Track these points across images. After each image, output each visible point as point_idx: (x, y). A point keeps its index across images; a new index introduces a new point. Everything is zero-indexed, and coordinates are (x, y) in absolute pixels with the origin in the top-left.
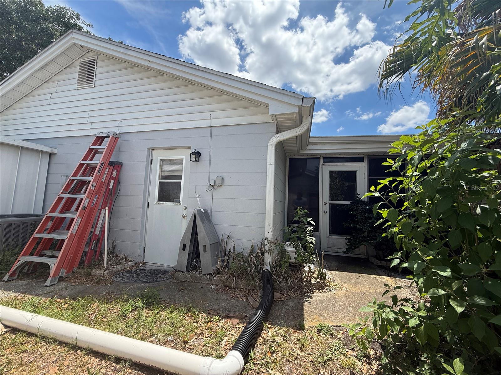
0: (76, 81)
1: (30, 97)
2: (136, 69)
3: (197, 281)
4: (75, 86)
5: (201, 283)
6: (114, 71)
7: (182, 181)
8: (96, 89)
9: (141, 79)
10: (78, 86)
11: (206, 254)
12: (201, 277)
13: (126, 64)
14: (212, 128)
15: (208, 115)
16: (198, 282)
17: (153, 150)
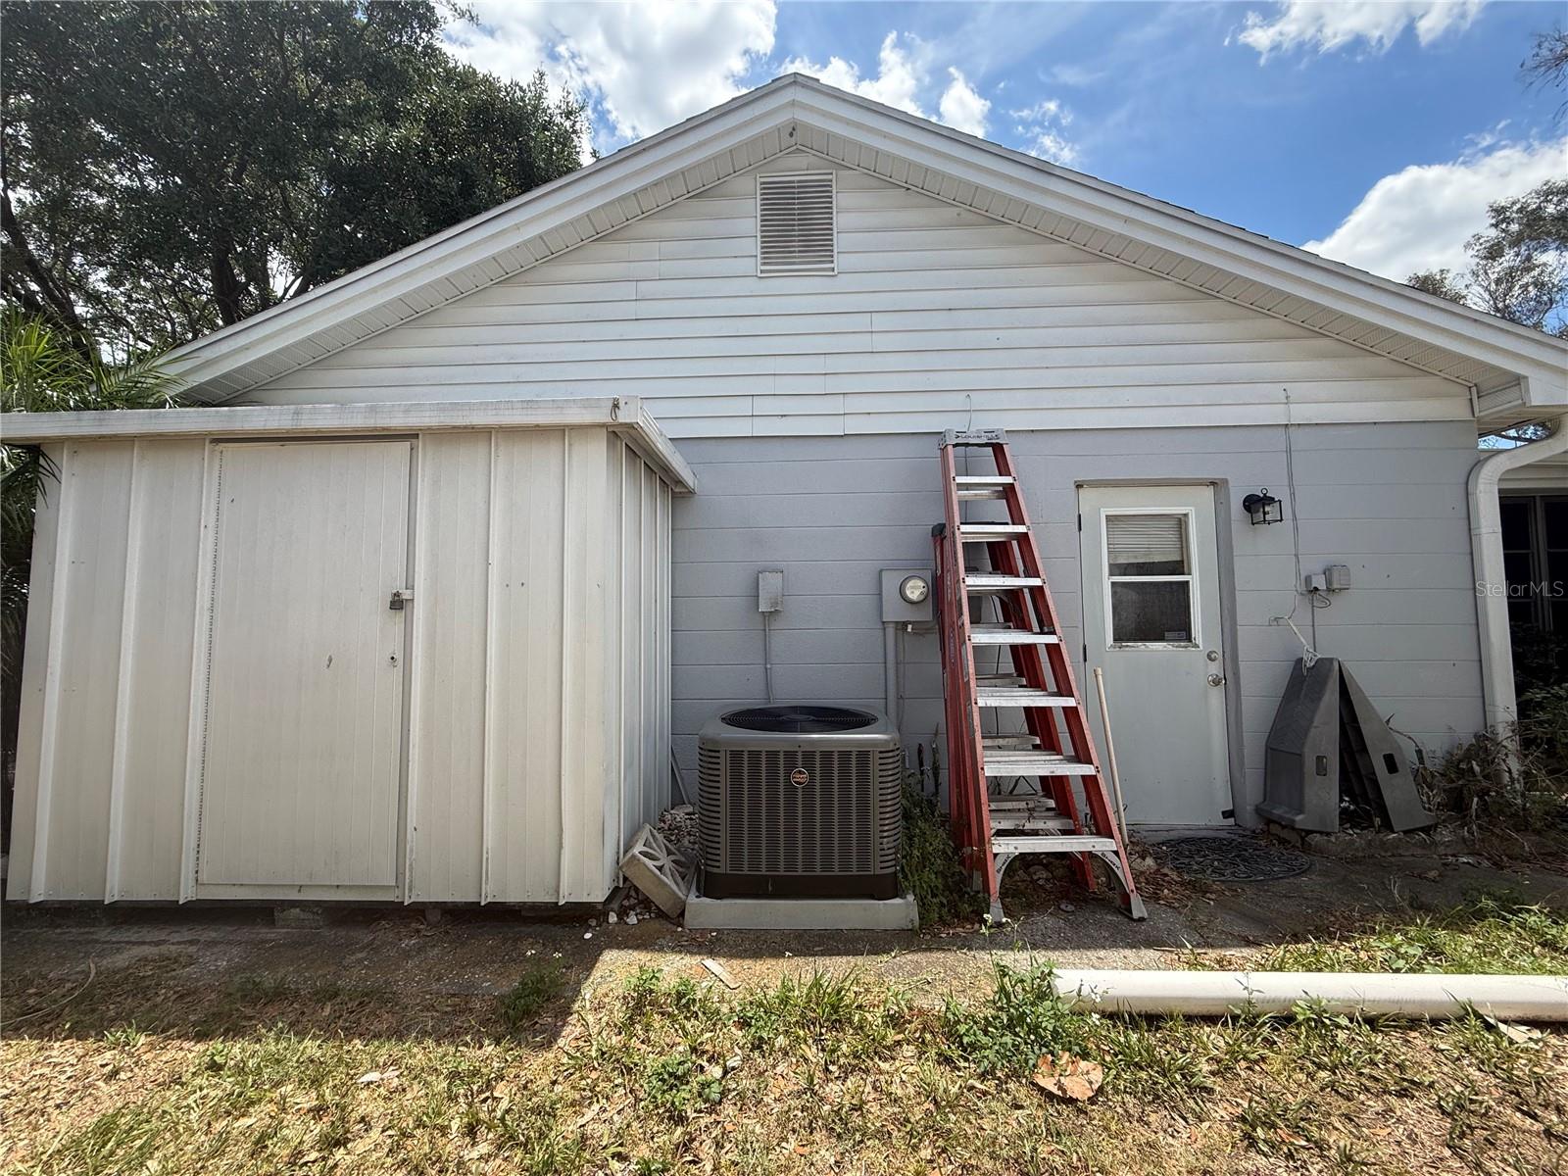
0: (754, 246)
1: (527, 284)
2: (1003, 230)
3: (1386, 852)
4: (749, 266)
5: (1401, 856)
6: (908, 228)
7: (1194, 580)
8: (842, 282)
9: (1022, 265)
10: (764, 264)
11: (1396, 779)
12: (1400, 840)
13: (956, 210)
14: (1291, 429)
15: (1276, 391)
16: (1390, 854)
17: (1081, 486)
